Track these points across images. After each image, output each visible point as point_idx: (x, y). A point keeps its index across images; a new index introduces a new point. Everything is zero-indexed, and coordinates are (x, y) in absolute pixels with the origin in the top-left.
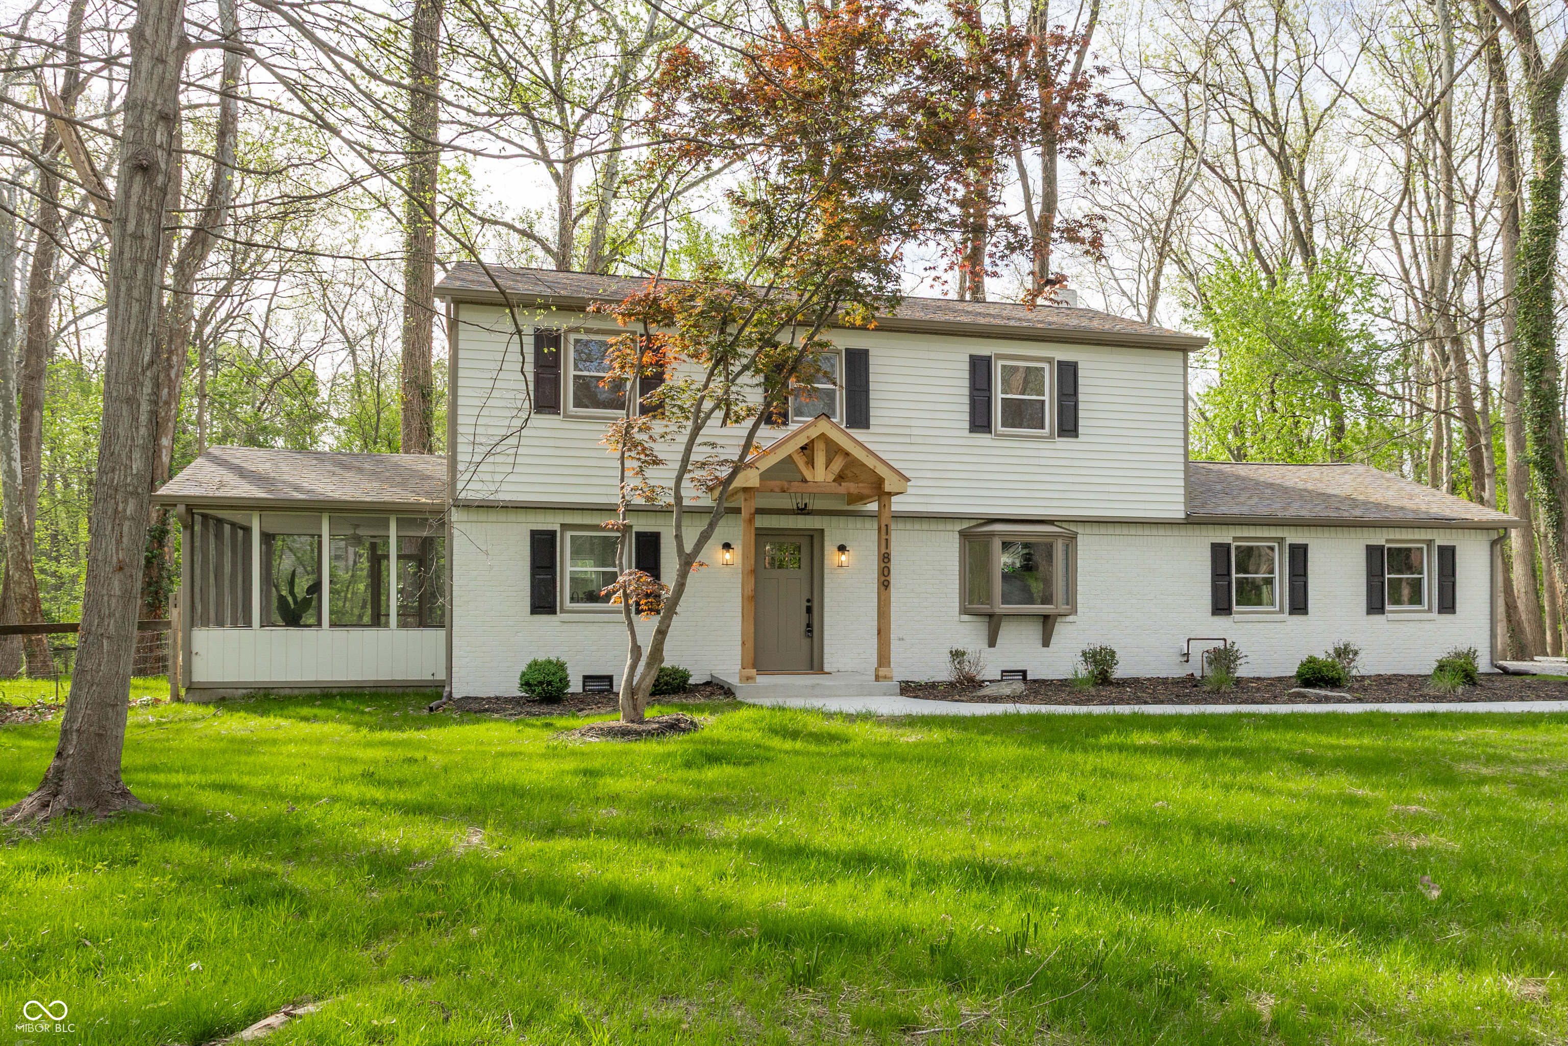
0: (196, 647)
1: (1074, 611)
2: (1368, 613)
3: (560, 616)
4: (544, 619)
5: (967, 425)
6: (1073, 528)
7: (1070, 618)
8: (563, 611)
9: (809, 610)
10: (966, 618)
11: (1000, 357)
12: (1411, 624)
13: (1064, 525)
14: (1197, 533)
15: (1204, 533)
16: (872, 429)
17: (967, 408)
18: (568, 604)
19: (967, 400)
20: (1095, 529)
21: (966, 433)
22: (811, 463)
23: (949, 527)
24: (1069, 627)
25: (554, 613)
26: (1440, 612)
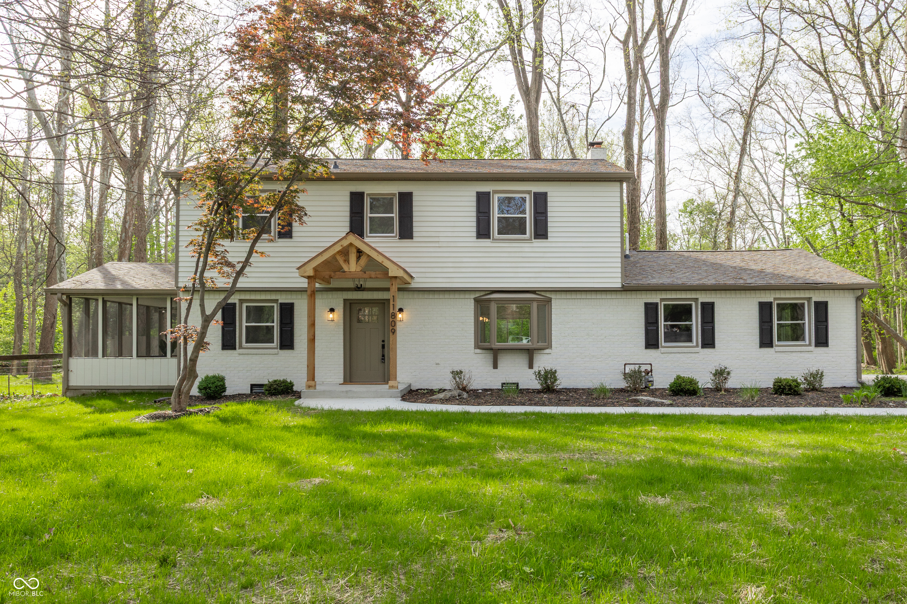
0: (71, 367)
1: (550, 346)
2: (761, 346)
3: (238, 351)
4: (229, 353)
5: (475, 234)
6: (548, 295)
7: (547, 351)
8: (241, 347)
9: (383, 347)
10: (478, 351)
11: (495, 192)
12: (794, 354)
13: (543, 293)
14: (634, 296)
15: (639, 296)
16: (415, 239)
17: (475, 224)
18: (244, 344)
19: (475, 219)
20: (563, 296)
21: (474, 239)
22: (347, 261)
23: (467, 296)
24: (546, 356)
25: (235, 349)
26: (816, 346)
